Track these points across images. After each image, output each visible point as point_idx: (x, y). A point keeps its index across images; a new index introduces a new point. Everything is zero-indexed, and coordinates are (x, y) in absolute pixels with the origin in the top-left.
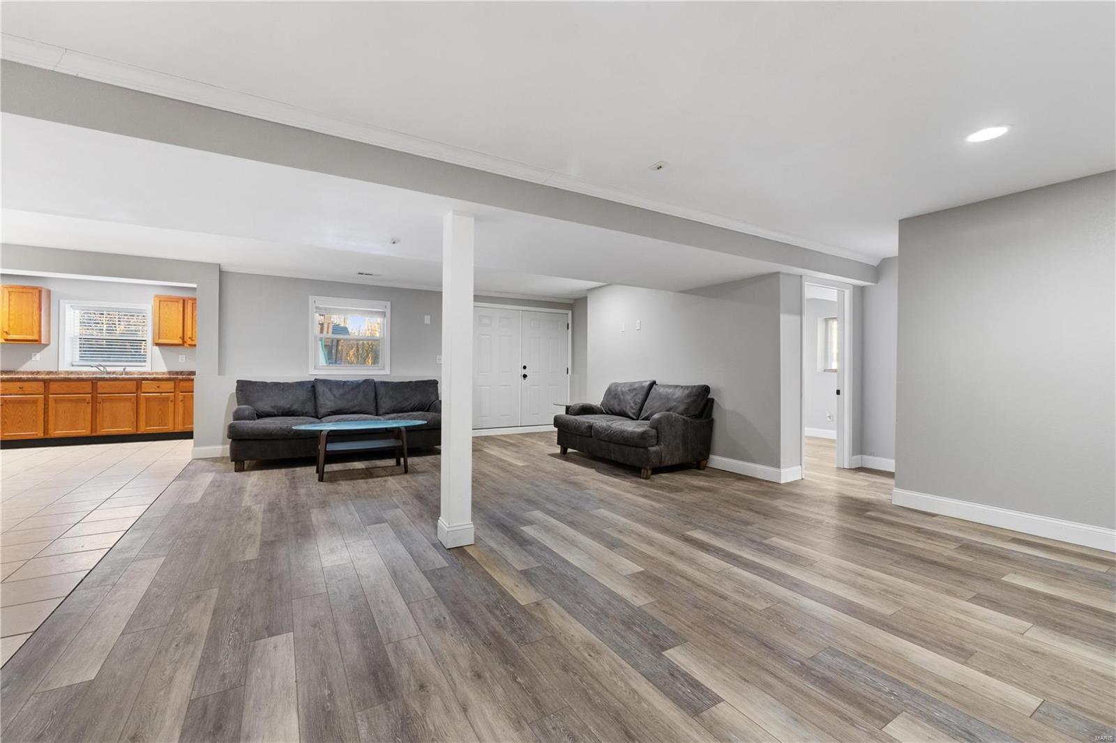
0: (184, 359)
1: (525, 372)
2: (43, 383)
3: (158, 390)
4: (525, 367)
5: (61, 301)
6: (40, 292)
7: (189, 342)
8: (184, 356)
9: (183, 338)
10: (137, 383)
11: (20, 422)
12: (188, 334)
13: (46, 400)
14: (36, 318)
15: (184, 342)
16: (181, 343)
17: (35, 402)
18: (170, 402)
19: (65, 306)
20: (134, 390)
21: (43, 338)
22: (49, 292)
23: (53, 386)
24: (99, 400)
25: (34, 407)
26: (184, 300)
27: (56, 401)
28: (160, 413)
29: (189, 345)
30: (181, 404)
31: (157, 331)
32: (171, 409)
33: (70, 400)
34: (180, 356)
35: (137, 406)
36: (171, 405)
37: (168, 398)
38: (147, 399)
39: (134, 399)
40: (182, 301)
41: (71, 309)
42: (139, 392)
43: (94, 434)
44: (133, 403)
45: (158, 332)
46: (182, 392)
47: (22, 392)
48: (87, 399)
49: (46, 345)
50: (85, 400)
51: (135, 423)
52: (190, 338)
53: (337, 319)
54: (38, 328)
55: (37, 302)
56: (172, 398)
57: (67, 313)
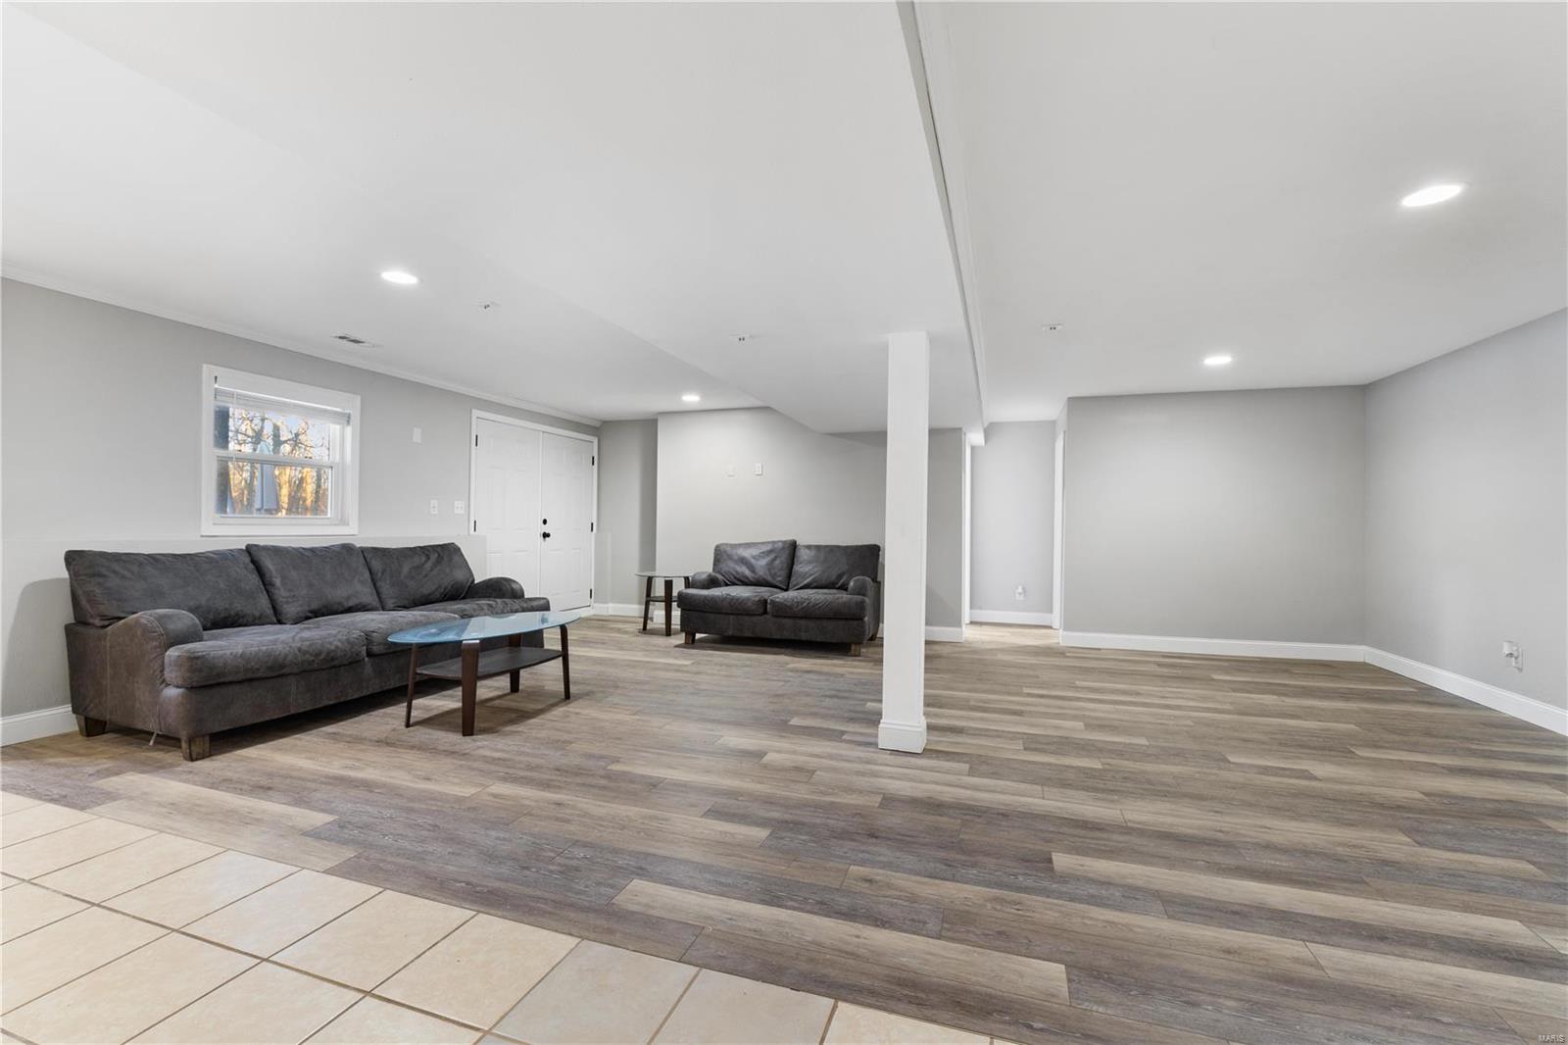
1: (546, 529)
4: (545, 522)
53: (289, 425)
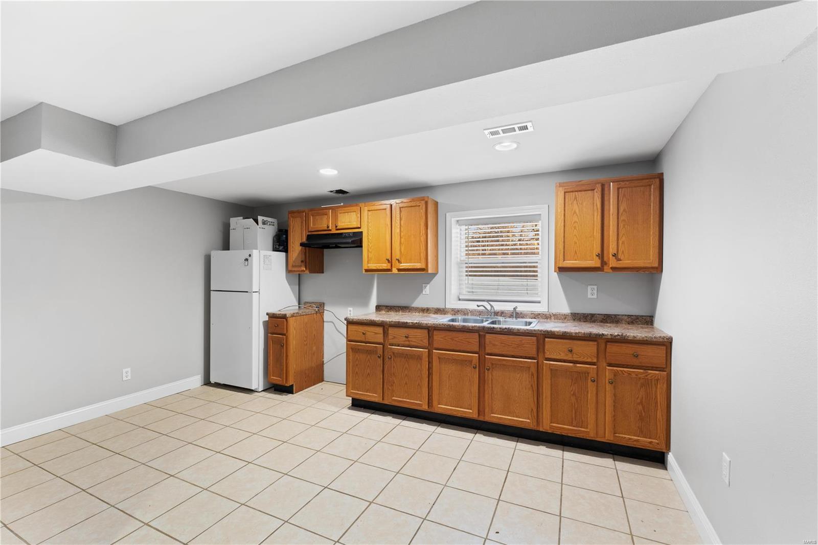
0: (595, 292)
2: (426, 331)
3: (569, 357)
5: (447, 214)
6: (426, 203)
7: (613, 263)
8: (595, 287)
9: (601, 256)
10: (538, 341)
11: (406, 384)
12: (612, 248)
13: (430, 354)
14: (423, 239)
15: (604, 263)
16: (598, 265)
17: (419, 357)
18: (590, 383)
19: (451, 220)
20: (533, 352)
21: (430, 266)
22: (436, 204)
23: (438, 337)
24: (488, 365)
25: (419, 366)
26: (603, 186)
27: (440, 358)
28: (573, 399)
29: (612, 268)
30: (609, 387)
31: (561, 247)
32: (591, 396)
33: (455, 361)
34: (589, 288)
35: (538, 381)
36: (591, 387)
37: (586, 373)
38: (554, 371)
39: (533, 370)
40: (598, 188)
41: (458, 226)
42: (541, 355)
43: (481, 418)
44: (533, 375)
45: (563, 249)
46: (610, 365)
47: (407, 343)
48: (474, 362)
49: (435, 274)
50: (471, 362)
51: (535, 410)
52: (614, 255)
54: (425, 252)
55: (424, 217)
56: (593, 374)
57: (454, 231)
